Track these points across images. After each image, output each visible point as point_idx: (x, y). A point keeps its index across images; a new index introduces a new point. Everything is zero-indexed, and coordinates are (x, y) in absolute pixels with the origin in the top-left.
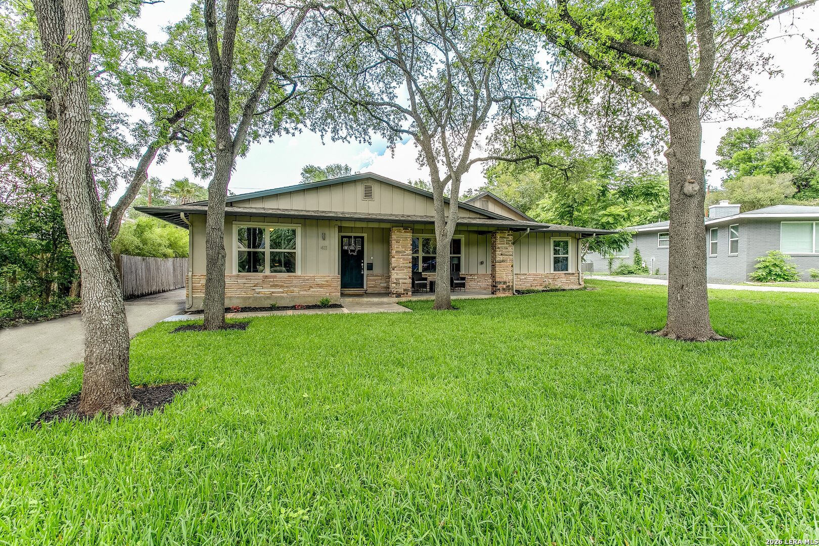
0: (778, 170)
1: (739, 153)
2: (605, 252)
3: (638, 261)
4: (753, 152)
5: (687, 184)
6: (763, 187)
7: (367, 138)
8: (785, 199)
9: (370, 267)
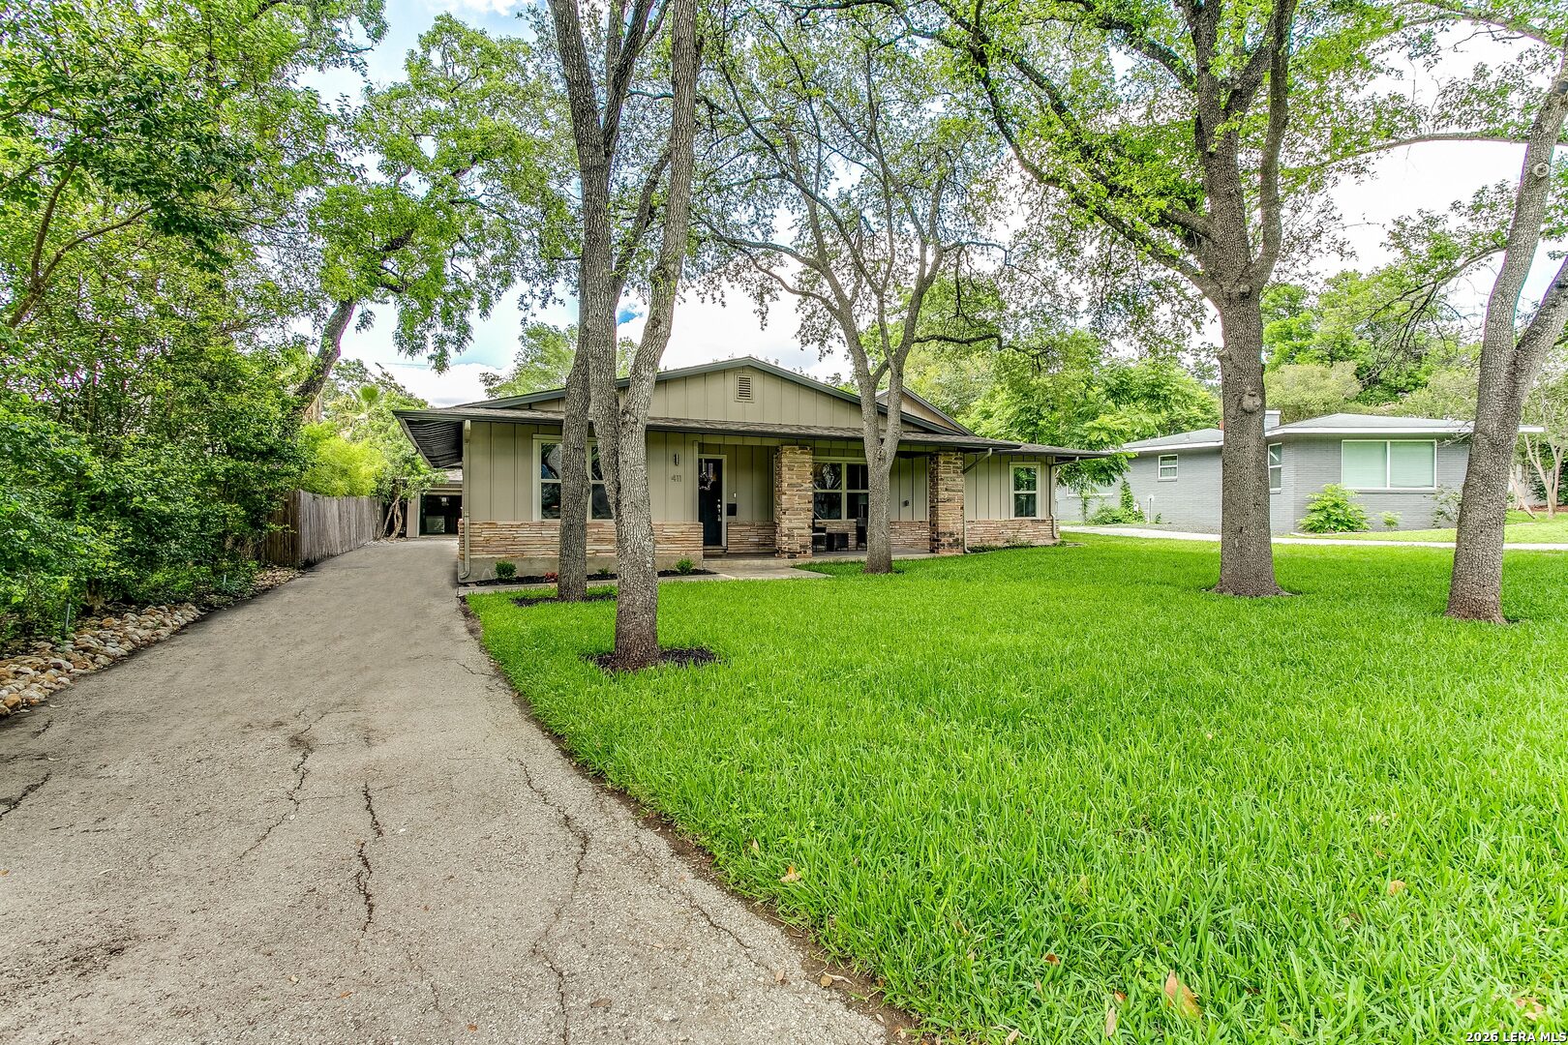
0: (1333, 358)
1: (1274, 323)
2: (1083, 486)
3: (1127, 503)
4: (1294, 323)
5: (1246, 397)
6: (1313, 382)
7: (717, 295)
8: (1344, 405)
9: (732, 510)
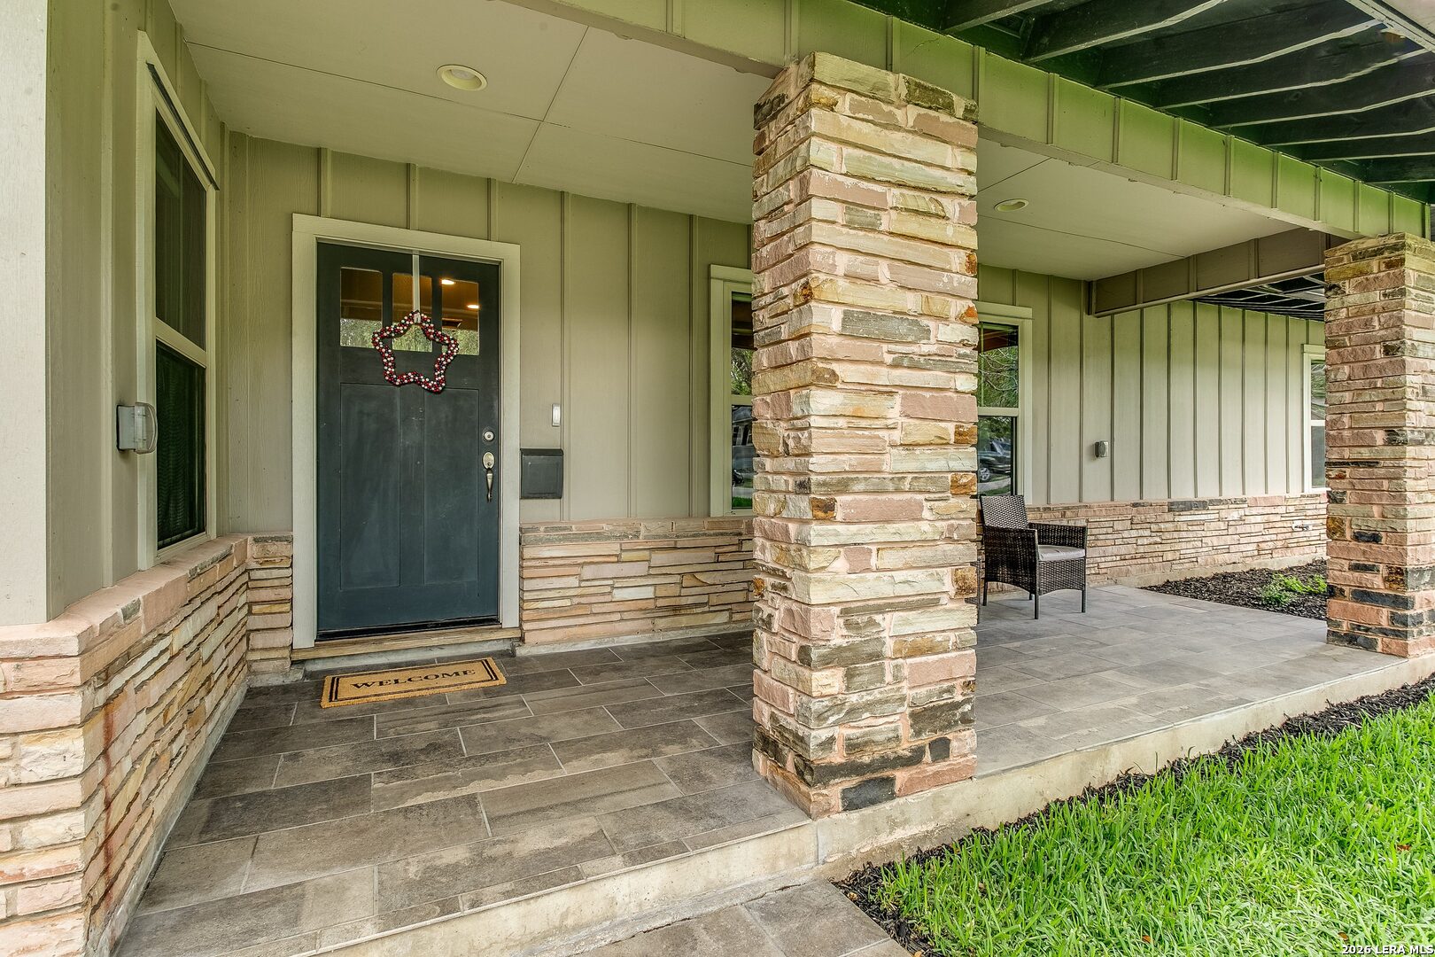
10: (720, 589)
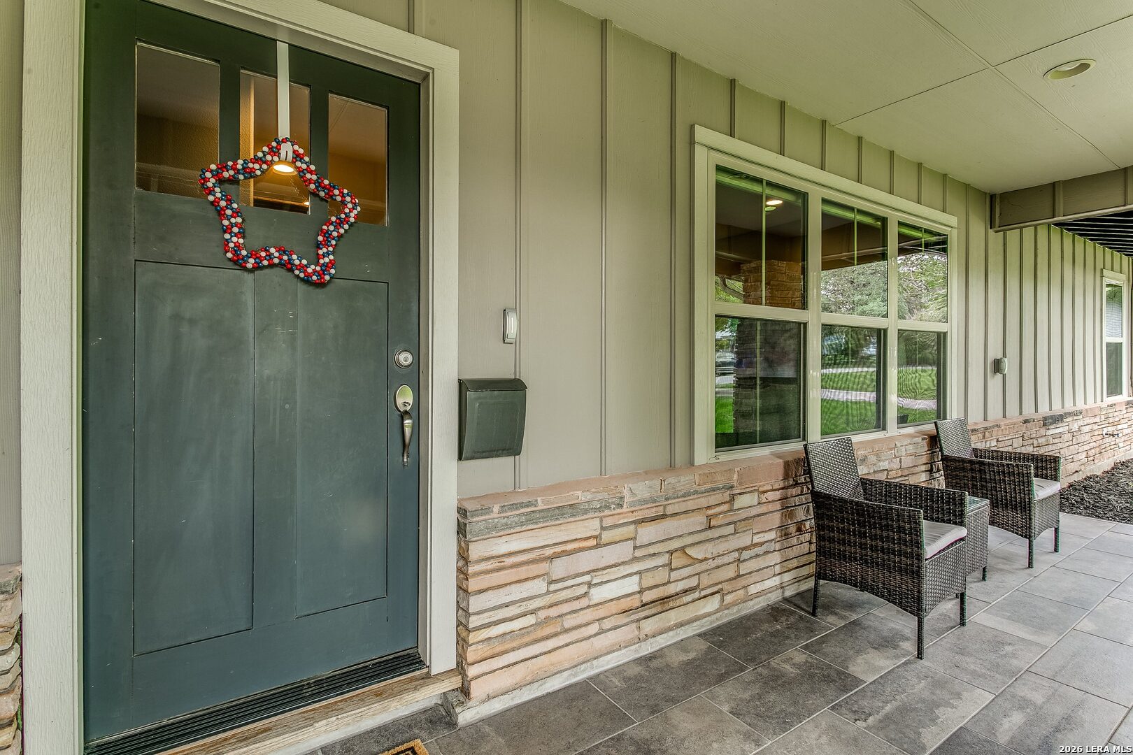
10: (711, 564)
